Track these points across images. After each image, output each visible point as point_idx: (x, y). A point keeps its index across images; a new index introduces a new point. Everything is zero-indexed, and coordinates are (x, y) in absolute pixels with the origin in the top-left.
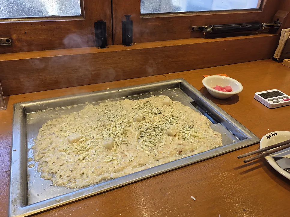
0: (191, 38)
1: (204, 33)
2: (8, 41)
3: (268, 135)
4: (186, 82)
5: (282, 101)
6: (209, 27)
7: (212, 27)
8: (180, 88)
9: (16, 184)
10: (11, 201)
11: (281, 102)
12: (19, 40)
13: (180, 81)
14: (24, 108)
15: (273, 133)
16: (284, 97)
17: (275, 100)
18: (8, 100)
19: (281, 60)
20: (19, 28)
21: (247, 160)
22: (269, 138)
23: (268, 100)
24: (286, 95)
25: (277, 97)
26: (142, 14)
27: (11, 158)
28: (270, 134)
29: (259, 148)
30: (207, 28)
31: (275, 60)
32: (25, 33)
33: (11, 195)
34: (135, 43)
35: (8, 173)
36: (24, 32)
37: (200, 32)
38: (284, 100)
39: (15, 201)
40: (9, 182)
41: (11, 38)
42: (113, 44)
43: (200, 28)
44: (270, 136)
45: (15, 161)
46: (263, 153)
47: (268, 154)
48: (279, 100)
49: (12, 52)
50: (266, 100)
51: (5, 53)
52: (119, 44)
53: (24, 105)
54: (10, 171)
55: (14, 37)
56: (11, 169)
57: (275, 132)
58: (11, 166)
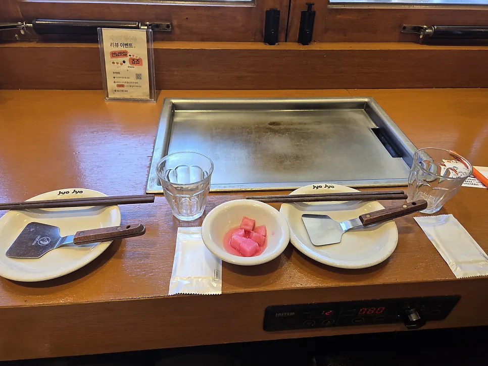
0: (399, 41)
1: (421, 37)
2: (168, 26)
4: (374, 103)
6: (430, 28)
7: (434, 28)
8: (365, 110)
12: (179, 27)
13: (366, 100)
14: (173, 104)
18: (159, 93)
20: (182, 12)
26: (332, 3)
27: (154, 147)
30: (426, 29)
32: (187, 18)
33: (150, 175)
34: (315, 41)
35: (150, 158)
36: (185, 18)
37: (414, 34)
39: (153, 179)
40: (150, 164)
41: (171, 24)
42: (286, 41)
43: (415, 28)
45: (158, 149)
49: (171, 40)
51: (163, 40)
52: (294, 42)
53: (174, 101)
54: (152, 157)
55: (175, 23)
56: (153, 155)
58: (153, 153)
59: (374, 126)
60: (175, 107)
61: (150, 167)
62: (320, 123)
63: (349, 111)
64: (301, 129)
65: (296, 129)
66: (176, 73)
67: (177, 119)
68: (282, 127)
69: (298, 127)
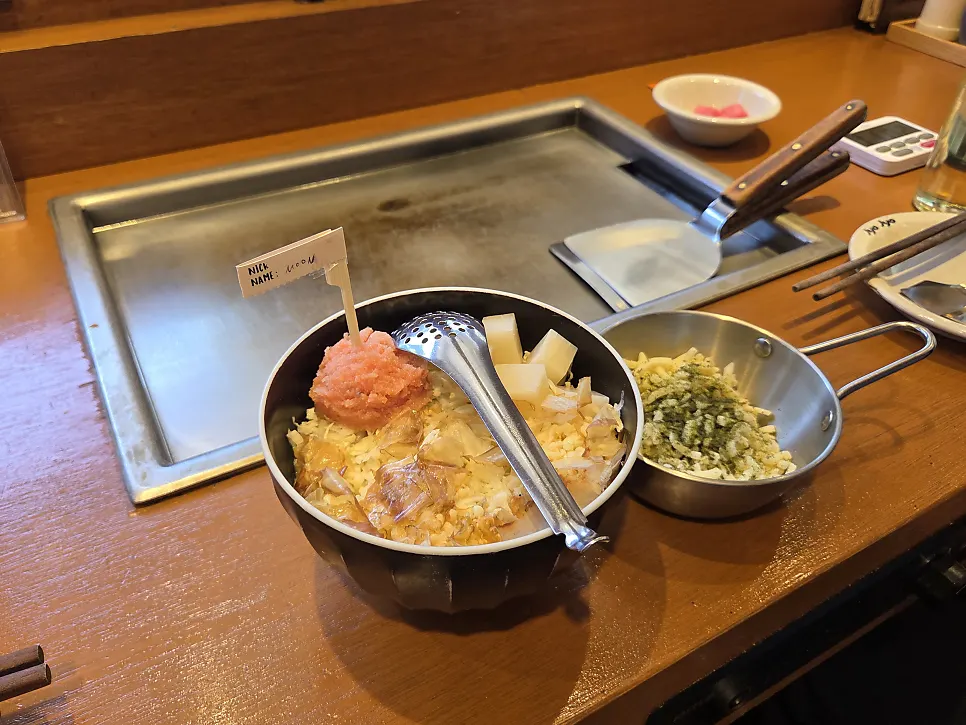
3: (869, 225)
5: (918, 150)
8: (580, 128)
9: (128, 411)
10: (123, 453)
11: (917, 153)
13: (577, 104)
14: (84, 211)
15: (884, 219)
16: (920, 137)
17: (897, 150)
19: (881, 27)
21: (822, 292)
22: (872, 233)
23: (877, 150)
24: (925, 131)
25: (902, 139)
28: (875, 222)
29: (849, 260)
31: (864, 27)
33: (120, 441)
35: (90, 388)
38: (922, 145)
39: (138, 452)
40: (102, 406)
44: (874, 229)
45: (104, 354)
46: (862, 270)
47: (875, 273)
48: (909, 146)
50: (871, 150)
53: (87, 201)
54: (95, 382)
56: (96, 377)
57: (890, 217)
58: (92, 368)
59: (620, 159)
60: (91, 218)
61: (104, 416)
62: (498, 179)
63: (550, 137)
64: (466, 205)
65: (455, 206)
66: (60, 121)
67: (114, 253)
68: (419, 209)
69: (457, 199)
